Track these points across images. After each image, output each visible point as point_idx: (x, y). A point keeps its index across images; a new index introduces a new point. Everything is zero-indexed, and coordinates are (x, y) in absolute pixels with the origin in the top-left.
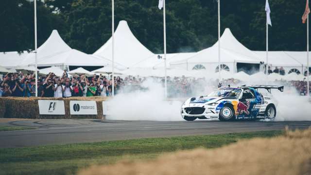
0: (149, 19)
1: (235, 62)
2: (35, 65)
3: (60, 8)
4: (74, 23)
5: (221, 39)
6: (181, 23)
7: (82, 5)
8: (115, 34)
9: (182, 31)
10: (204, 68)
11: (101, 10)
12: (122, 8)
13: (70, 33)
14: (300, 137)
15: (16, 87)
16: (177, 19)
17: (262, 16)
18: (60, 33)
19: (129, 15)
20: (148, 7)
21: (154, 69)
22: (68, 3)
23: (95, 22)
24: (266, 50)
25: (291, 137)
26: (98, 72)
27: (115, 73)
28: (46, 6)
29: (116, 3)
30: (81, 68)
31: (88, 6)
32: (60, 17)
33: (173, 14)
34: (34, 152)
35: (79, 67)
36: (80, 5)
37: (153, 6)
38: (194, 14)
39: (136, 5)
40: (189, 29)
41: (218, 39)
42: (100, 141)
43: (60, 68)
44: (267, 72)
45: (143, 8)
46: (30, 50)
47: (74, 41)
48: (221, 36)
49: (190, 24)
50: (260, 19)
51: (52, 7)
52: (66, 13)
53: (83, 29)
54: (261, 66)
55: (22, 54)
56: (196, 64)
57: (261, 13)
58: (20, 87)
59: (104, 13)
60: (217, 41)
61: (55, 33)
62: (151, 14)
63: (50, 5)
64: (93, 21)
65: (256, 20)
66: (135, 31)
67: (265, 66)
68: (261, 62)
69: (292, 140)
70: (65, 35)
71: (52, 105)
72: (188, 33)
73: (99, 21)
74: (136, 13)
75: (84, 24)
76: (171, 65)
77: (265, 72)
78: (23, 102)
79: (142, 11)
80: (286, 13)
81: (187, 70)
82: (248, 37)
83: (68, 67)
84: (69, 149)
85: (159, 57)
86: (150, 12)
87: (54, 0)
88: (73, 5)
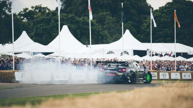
0: (80, 24)
1: (132, 50)
2: (12, 52)
3: (27, 18)
4: (36, 27)
5: (124, 36)
6: (100, 27)
7: (40, 16)
8: (61, 33)
9: (100, 31)
10: (114, 53)
11: (52, 19)
12: (65, 18)
13: (33, 33)
15: (1, 64)
16: (97, 24)
17: (148, 22)
18: (27, 33)
19: (69, 22)
20: (80, 17)
21: (84, 54)
22: (32, 15)
23: (48, 26)
24: (150, 42)
26: (50, 56)
27: (61, 57)
28: (19, 17)
29: (61, 15)
30: (40, 54)
31: (44, 17)
32: (27, 24)
33: (95, 21)
37: (83, 16)
38: (107, 21)
39: (73, 16)
40: (105, 30)
41: (122, 36)
43: (28, 54)
44: (151, 55)
46: (10, 42)
47: (36, 38)
48: (124, 34)
49: (105, 27)
50: (147, 24)
51: (22, 17)
52: (31, 21)
53: (41, 31)
54: (148, 52)
55: (5, 45)
56: (110, 51)
57: (147, 20)
58: (4, 65)
59: (54, 21)
60: (121, 37)
61: (24, 33)
62: (82, 21)
63: (21, 16)
64: (47, 26)
65: (144, 25)
66: (72, 31)
67: (150, 52)
68: (148, 49)
70: (30, 34)
72: (104, 33)
73: (51, 26)
74: (73, 21)
75: (42, 28)
76: (94, 51)
77: (150, 56)
78: (6, 73)
79: (76, 20)
80: (162, 21)
81: (104, 54)
82: (140, 35)
83: (32, 53)
85: (87, 46)
86: (81, 20)
87: (23, 13)
88: (35, 16)
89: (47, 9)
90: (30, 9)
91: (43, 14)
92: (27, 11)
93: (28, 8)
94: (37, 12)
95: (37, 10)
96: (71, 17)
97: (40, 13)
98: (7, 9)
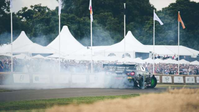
0: (81, 25)
1: (134, 52)
2: (11, 53)
3: (26, 18)
4: (35, 27)
5: (126, 37)
6: (101, 27)
7: (40, 16)
10: (115, 55)
11: (51, 19)
12: (65, 18)
13: (32, 33)
14: (178, 93)
16: (98, 25)
17: (151, 24)
18: (26, 33)
19: (69, 22)
20: (81, 17)
21: (84, 56)
22: (31, 15)
23: (48, 27)
25: (172, 93)
26: (50, 57)
27: (61, 58)
28: (17, 16)
31: (43, 17)
33: (96, 22)
34: (12, 104)
35: (38, 54)
36: (39, 16)
37: (84, 17)
38: (109, 22)
39: (73, 16)
40: (106, 31)
41: (124, 37)
42: (53, 98)
43: (26, 55)
45: (78, 18)
46: (8, 43)
50: (149, 26)
51: (21, 17)
52: (30, 21)
54: (150, 55)
55: (2, 46)
56: (111, 53)
57: (150, 22)
58: (1, 66)
59: (53, 21)
60: (123, 39)
61: (23, 33)
63: (20, 16)
64: (46, 26)
65: (147, 26)
66: (72, 32)
68: (150, 52)
69: (173, 95)
70: (29, 35)
71: (22, 77)
73: (51, 26)
74: (73, 21)
75: (41, 28)
76: (95, 53)
77: (153, 58)
79: (77, 20)
81: (105, 56)
82: (142, 37)
83: (31, 54)
84: (33, 103)
86: (82, 21)
87: (22, 13)
88: (34, 16)
89: (46, 9)
90: (29, 8)
91: (42, 13)
92: (26, 10)
93: (27, 7)
94: (36, 12)
95: (37, 9)
96: (72, 17)
97: (39, 13)
98: (5, 8)
